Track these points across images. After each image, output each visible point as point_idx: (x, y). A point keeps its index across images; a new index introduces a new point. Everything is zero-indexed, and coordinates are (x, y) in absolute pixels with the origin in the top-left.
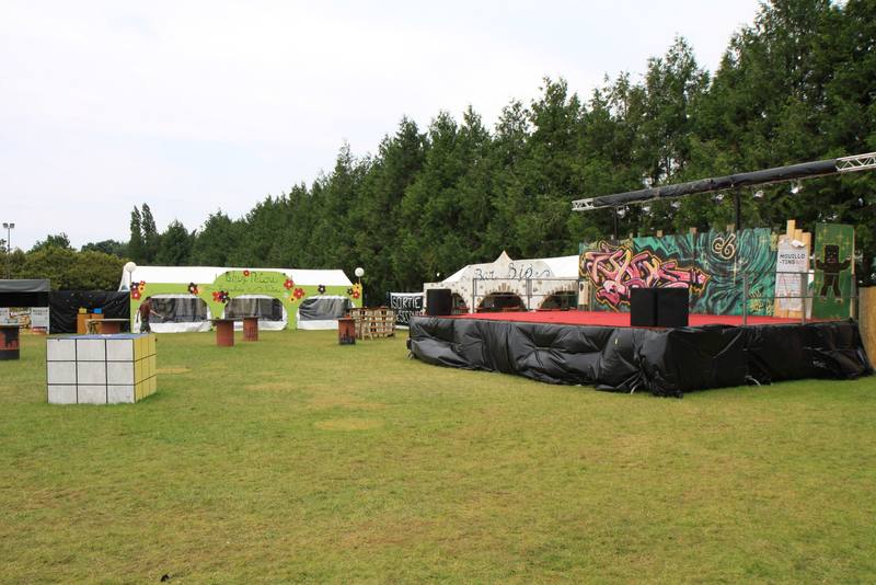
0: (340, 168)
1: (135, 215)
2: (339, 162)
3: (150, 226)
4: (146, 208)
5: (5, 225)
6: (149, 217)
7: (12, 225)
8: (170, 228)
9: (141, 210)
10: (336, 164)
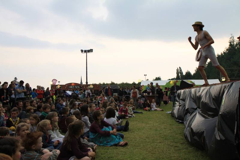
0: (231, 45)
1: (177, 70)
2: (230, 43)
3: (181, 73)
4: (180, 67)
5: (145, 75)
6: (181, 70)
7: (146, 75)
8: (186, 73)
9: (179, 68)
10: (229, 44)
